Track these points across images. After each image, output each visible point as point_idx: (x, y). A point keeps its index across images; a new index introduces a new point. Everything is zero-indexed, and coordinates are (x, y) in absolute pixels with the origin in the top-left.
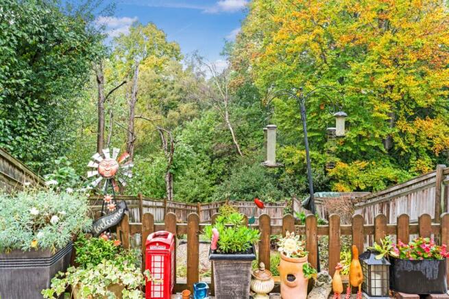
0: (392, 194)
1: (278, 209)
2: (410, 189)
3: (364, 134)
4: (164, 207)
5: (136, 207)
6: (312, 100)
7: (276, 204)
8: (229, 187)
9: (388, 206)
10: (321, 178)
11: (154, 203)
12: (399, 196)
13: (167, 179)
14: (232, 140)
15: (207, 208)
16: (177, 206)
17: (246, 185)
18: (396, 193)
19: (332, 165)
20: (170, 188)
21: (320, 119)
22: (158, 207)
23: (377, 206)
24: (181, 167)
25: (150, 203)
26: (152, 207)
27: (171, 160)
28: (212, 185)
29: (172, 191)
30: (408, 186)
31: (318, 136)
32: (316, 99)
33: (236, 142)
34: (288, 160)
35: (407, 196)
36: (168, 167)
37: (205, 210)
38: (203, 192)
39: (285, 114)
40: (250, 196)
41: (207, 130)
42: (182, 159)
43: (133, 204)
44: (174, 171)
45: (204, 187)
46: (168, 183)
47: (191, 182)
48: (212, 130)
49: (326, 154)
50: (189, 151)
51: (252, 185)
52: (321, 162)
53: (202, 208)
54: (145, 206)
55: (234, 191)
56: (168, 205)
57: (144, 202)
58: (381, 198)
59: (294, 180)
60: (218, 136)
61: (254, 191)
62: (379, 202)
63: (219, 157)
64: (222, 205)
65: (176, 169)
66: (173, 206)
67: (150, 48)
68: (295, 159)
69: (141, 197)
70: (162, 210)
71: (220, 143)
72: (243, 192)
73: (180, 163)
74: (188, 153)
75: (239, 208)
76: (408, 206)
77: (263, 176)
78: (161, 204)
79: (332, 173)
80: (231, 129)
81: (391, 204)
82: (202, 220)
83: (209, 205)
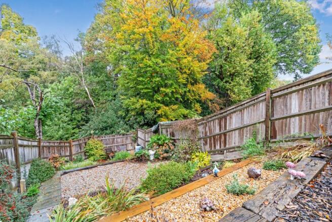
0: (228, 112)
1: (128, 138)
2: (243, 106)
3: (174, 90)
4: (39, 146)
5: (9, 147)
6: (149, 69)
7: (127, 135)
8: (92, 126)
9: (226, 119)
10: (153, 116)
11: (30, 143)
12: (235, 112)
13: (37, 124)
14: (87, 97)
15: (78, 143)
16: (51, 144)
17: (104, 125)
18: (232, 111)
19: (158, 108)
20: (40, 132)
21: (152, 81)
22: (34, 146)
23: (217, 121)
24: (50, 114)
25: (25, 143)
26: (28, 146)
27: (40, 108)
28: (74, 128)
29: (41, 134)
30: (242, 105)
31: (151, 92)
32: (151, 69)
33: (91, 99)
34: (132, 106)
35: (241, 111)
36: (37, 114)
37: (76, 145)
38: (67, 134)
39: (131, 77)
40: (108, 131)
41: (68, 90)
42: (51, 107)
43: (5, 143)
44: (43, 117)
45: (68, 129)
46: (37, 127)
47: (56, 128)
48: (71, 90)
49: (155, 102)
50: (57, 101)
51: (110, 124)
52: (152, 107)
53: (73, 143)
54: (21, 146)
55: (95, 130)
56: (42, 144)
57: (20, 142)
58: (220, 116)
59: (136, 119)
60: (77, 94)
61: (110, 128)
62: (218, 119)
63: (79, 109)
64: (89, 140)
65: (45, 116)
66: (48, 144)
67: (6, 25)
68: (138, 106)
69: (16, 136)
70: (37, 149)
71: (79, 99)
72: (102, 130)
73: (50, 110)
74: (56, 102)
75: (101, 140)
76: (241, 116)
77: (115, 118)
78: (36, 144)
79: (159, 112)
80: (87, 89)
81: (228, 118)
82: (73, 152)
83: (78, 140)
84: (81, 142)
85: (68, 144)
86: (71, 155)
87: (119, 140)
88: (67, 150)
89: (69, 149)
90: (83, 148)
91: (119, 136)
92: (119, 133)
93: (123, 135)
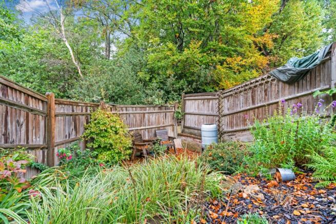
1: (168, 114)
82: (58, 139)
83: (71, 104)
84: (78, 110)
85: (40, 107)
86: (48, 146)
87: (153, 118)
88: (37, 127)
89: (42, 124)
90: (82, 129)
91: (152, 110)
92: (152, 103)
93: (160, 108)
